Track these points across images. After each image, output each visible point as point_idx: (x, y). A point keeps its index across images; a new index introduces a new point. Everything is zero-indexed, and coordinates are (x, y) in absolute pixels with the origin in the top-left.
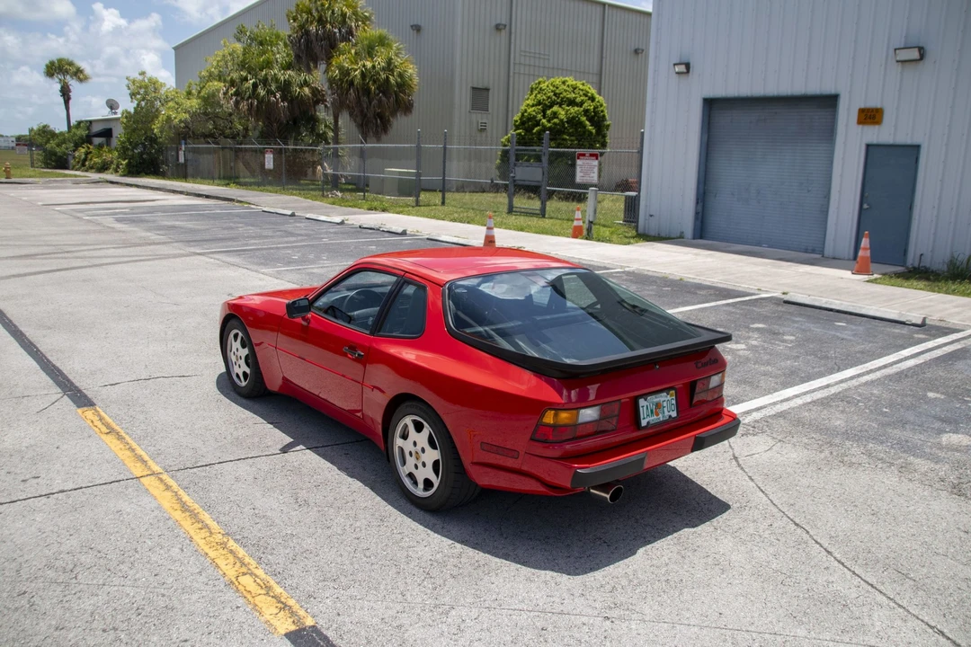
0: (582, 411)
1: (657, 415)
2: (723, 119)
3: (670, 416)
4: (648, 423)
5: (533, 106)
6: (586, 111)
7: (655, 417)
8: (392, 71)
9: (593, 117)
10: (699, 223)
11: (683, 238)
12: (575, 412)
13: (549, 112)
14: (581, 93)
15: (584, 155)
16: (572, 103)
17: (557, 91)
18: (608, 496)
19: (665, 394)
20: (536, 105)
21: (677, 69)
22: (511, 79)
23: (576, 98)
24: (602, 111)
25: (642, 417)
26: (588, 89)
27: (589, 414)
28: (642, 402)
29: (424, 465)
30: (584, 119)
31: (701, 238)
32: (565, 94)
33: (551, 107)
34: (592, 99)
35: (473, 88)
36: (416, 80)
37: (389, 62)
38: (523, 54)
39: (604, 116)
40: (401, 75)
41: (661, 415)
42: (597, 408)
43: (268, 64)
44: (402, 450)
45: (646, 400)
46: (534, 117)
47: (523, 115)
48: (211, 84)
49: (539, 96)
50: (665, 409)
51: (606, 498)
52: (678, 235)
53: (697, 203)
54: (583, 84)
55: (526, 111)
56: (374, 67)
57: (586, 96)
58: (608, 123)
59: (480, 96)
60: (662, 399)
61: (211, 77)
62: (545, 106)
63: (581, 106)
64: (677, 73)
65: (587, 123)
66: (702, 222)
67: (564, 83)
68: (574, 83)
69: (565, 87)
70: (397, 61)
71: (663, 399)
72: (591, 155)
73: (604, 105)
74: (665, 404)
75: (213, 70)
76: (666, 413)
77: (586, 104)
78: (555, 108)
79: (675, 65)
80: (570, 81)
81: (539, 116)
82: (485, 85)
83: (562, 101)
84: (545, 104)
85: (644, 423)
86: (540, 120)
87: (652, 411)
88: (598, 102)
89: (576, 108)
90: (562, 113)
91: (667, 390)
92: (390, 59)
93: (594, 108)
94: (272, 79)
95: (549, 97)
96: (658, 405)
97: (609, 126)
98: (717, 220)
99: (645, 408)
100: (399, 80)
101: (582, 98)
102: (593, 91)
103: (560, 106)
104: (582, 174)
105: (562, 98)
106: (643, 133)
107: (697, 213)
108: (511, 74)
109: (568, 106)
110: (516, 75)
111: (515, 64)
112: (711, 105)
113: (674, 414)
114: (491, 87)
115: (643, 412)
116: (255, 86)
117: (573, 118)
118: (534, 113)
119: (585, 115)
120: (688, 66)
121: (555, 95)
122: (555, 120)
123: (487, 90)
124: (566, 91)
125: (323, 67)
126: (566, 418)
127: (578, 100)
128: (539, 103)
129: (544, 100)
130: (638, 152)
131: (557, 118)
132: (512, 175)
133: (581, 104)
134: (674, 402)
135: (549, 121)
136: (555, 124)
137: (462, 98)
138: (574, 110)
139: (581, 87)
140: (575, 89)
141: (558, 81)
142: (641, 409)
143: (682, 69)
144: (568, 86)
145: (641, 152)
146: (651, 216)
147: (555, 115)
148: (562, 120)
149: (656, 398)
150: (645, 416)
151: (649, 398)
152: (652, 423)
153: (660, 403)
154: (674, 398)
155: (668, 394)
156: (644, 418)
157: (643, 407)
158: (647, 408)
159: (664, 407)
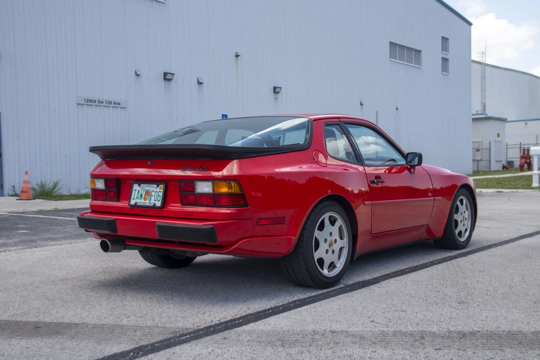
1: (145, 199)
3: (155, 204)
4: (136, 203)
7: (143, 201)
19: (155, 186)
25: (132, 197)
28: (135, 186)
41: (147, 201)
45: (139, 186)
50: (153, 198)
60: (152, 189)
74: (153, 194)
85: (132, 202)
87: (141, 195)
99: (137, 192)
113: (158, 204)
115: (134, 194)
134: (161, 194)
142: (134, 191)
149: (148, 186)
150: (135, 198)
151: (142, 185)
152: (139, 204)
153: (149, 192)
154: (162, 191)
155: (158, 186)
156: (134, 199)
157: (135, 190)
158: (139, 192)
159: (151, 196)
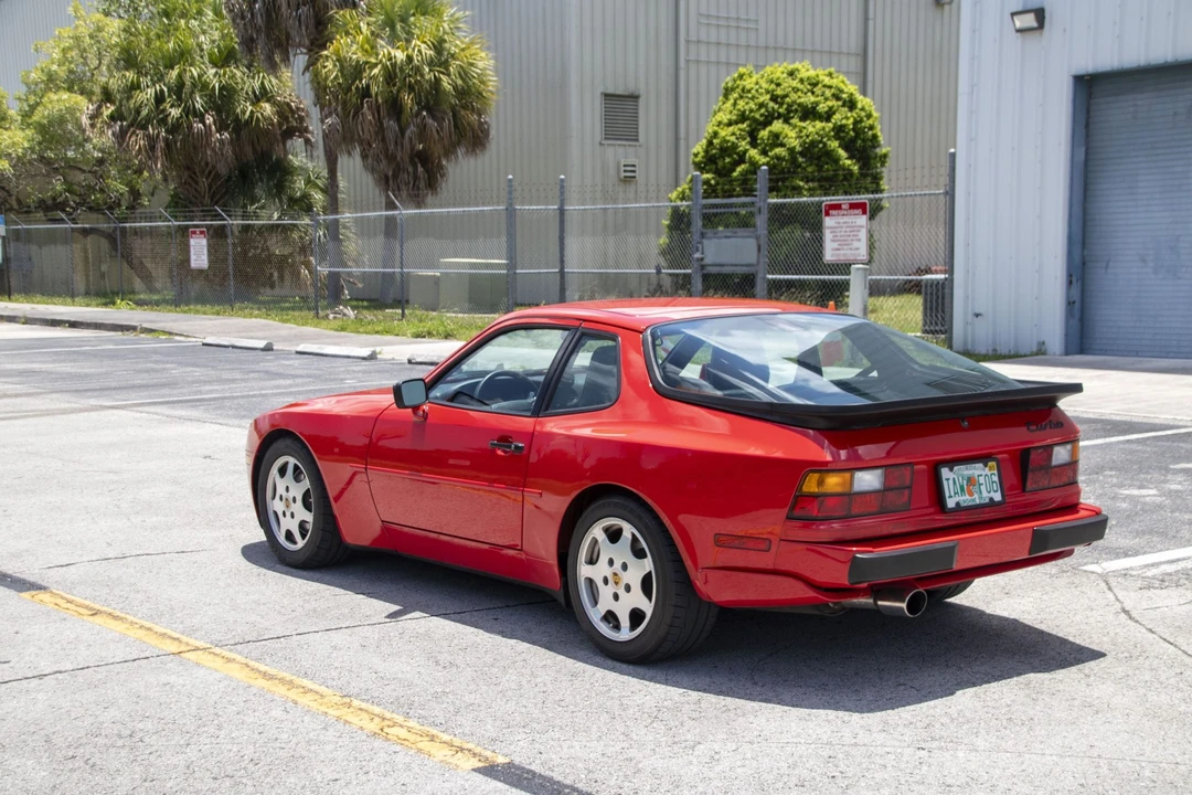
0: (859, 475)
1: (971, 494)
2: (1117, 112)
3: (991, 499)
4: (958, 504)
5: (730, 124)
6: (839, 131)
7: (967, 497)
8: (446, 64)
9: (853, 141)
10: (1075, 322)
11: (1044, 354)
12: (847, 475)
13: (764, 134)
14: (828, 93)
15: (837, 207)
16: (809, 113)
17: (779, 92)
18: (904, 605)
19: (981, 465)
20: (737, 123)
21: (1019, 22)
22: (682, 74)
23: (817, 104)
24: (871, 128)
25: (947, 494)
26: (842, 86)
27: (868, 480)
28: (945, 472)
29: (628, 588)
30: (834, 144)
31: (1082, 351)
32: (793, 96)
33: (767, 122)
34: (851, 104)
35: (607, 96)
36: (493, 82)
37: (438, 46)
38: (704, 21)
39: (875, 137)
40: (464, 74)
41: (976, 496)
42: (879, 472)
43: (182, 56)
44: (590, 581)
45: (951, 470)
46: (735, 146)
47: (710, 143)
48: (54, 97)
49: (741, 103)
50: (983, 488)
51: (902, 609)
52: (1035, 349)
53: (1070, 283)
54: (830, 75)
55: (716, 134)
56: (410, 58)
57: (837, 98)
58: (884, 151)
59: (620, 111)
60: (977, 473)
61: (51, 81)
62: (754, 125)
63: (828, 119)
64: (1018, 31)
65: (842, 153)
66: (1082, 320)
67: (791, 74)
68: (812, 73)
69: (795, 83)
70: (453, 45)
71: (979, 473)
72: (853, 206)
73: (875, 114)
74: (982, 480)
75: (55, 67)
76: (985, 494)
77: (837, 117)
78: (777, 126)
79: (1013, 14)
80: (806, 70)
81: (744, 145)
82: (631, 88)
83: (789, 110)
84: (755, 120)
85: (951, 503)
86: (746, 151)
87: (962, 488)
88: (863, 109)
89: (819, 125)
90: (792, 134)
91: (984, 458)
92: (442, 41)
93: (856, 123)
94: (194, 85)
95: (761, 105)
96: (971, 481)
97: (885, 156)
98: (1112, 315)
99: (951, 482)
100: (459, 82)
101: (830, 103)
102: (851, 88)
103: (787, 121)
104: (835, 245)
105: (790, 105)
106: (953, 156)
107: (1070, 303)
108: (682, 63)
109: (803, 119)
110: (693, 67)
111: (688, 42)
112: (1090, 88)
113: (998, 497)
114: (642, 91)
115: (948, 488)
116: (159, 99)
117: (813, 144)
118: (733, 139)
119: (837, 137)
120: (1040, 14)
121: (774, 98)
122: (778, 151)
123: (635, 97)
124: (796, 90)
125: (300, 60)
126: (837, 484)
127: (822, 108)
128: (742, 117)
129: (751, 111)
130: (946, 193)
131: (782, 145)
132: (697, 255)
133: (828, 116)
134: (996, 478)
135: (764, 153)
136: (778, 157)
137: (586, 117)
138: (813, 128)
139: (827, 81)
140: (815, 85)
141: (778, 70)
142: (945, 483)
143: (1029, 20)
144: (802, 81)
145: (950, 194)
146: (977, 315)
147: (776, 140)
148: (792, 150)
149: (967, 469)
150: (952, 494)
151: (956, 468)
152: (963, 504)
153: (974, 478)
154: (996, 472)
155: (986, 465)
156: (950, 497)
157: (948, 480)
158: (955, 483)
159: (980, 484)
